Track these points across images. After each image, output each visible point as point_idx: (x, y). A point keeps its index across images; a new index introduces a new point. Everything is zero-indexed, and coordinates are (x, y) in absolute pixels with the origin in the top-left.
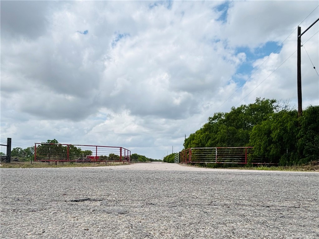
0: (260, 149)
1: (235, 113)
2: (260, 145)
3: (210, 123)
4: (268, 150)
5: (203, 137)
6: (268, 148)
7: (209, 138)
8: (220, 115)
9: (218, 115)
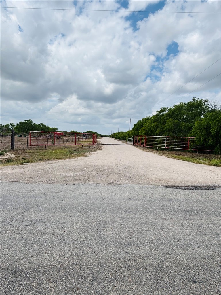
0: (200, 140)
1: (178, 109)
2: (200, 137)
3: (157, 115)
4: (206, 141)
5: (153, 126)
6: (207, 140)
7: (158, 127)
8: (165, 109)
9: (164, 109)
